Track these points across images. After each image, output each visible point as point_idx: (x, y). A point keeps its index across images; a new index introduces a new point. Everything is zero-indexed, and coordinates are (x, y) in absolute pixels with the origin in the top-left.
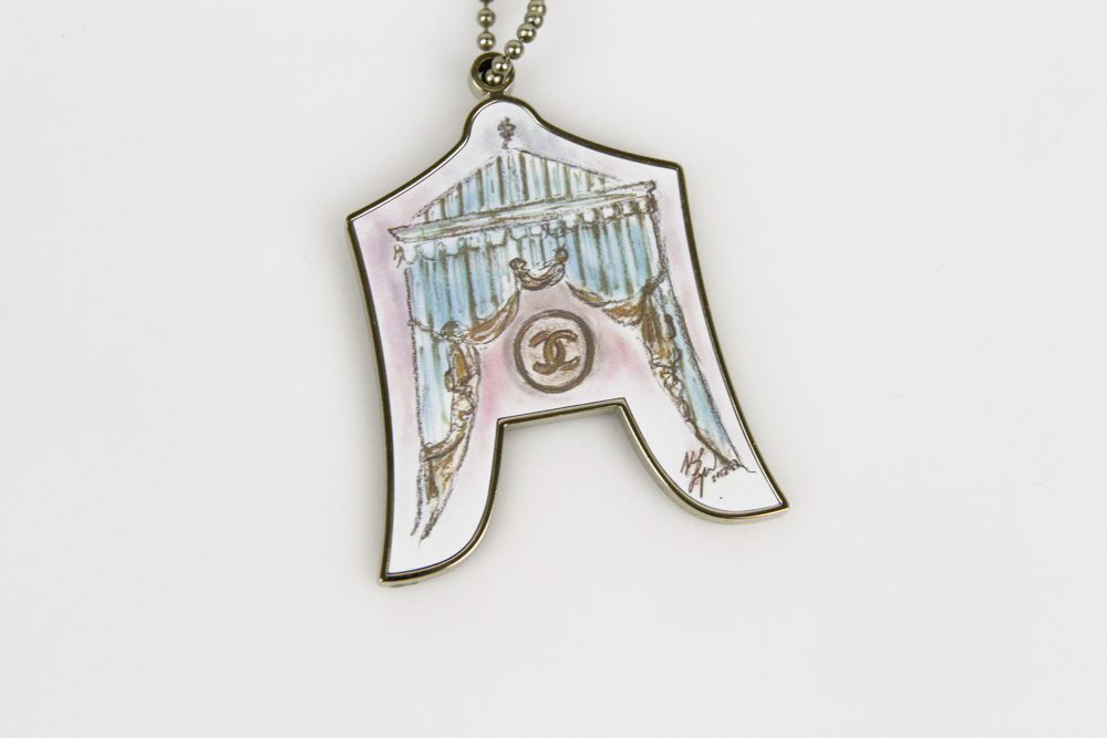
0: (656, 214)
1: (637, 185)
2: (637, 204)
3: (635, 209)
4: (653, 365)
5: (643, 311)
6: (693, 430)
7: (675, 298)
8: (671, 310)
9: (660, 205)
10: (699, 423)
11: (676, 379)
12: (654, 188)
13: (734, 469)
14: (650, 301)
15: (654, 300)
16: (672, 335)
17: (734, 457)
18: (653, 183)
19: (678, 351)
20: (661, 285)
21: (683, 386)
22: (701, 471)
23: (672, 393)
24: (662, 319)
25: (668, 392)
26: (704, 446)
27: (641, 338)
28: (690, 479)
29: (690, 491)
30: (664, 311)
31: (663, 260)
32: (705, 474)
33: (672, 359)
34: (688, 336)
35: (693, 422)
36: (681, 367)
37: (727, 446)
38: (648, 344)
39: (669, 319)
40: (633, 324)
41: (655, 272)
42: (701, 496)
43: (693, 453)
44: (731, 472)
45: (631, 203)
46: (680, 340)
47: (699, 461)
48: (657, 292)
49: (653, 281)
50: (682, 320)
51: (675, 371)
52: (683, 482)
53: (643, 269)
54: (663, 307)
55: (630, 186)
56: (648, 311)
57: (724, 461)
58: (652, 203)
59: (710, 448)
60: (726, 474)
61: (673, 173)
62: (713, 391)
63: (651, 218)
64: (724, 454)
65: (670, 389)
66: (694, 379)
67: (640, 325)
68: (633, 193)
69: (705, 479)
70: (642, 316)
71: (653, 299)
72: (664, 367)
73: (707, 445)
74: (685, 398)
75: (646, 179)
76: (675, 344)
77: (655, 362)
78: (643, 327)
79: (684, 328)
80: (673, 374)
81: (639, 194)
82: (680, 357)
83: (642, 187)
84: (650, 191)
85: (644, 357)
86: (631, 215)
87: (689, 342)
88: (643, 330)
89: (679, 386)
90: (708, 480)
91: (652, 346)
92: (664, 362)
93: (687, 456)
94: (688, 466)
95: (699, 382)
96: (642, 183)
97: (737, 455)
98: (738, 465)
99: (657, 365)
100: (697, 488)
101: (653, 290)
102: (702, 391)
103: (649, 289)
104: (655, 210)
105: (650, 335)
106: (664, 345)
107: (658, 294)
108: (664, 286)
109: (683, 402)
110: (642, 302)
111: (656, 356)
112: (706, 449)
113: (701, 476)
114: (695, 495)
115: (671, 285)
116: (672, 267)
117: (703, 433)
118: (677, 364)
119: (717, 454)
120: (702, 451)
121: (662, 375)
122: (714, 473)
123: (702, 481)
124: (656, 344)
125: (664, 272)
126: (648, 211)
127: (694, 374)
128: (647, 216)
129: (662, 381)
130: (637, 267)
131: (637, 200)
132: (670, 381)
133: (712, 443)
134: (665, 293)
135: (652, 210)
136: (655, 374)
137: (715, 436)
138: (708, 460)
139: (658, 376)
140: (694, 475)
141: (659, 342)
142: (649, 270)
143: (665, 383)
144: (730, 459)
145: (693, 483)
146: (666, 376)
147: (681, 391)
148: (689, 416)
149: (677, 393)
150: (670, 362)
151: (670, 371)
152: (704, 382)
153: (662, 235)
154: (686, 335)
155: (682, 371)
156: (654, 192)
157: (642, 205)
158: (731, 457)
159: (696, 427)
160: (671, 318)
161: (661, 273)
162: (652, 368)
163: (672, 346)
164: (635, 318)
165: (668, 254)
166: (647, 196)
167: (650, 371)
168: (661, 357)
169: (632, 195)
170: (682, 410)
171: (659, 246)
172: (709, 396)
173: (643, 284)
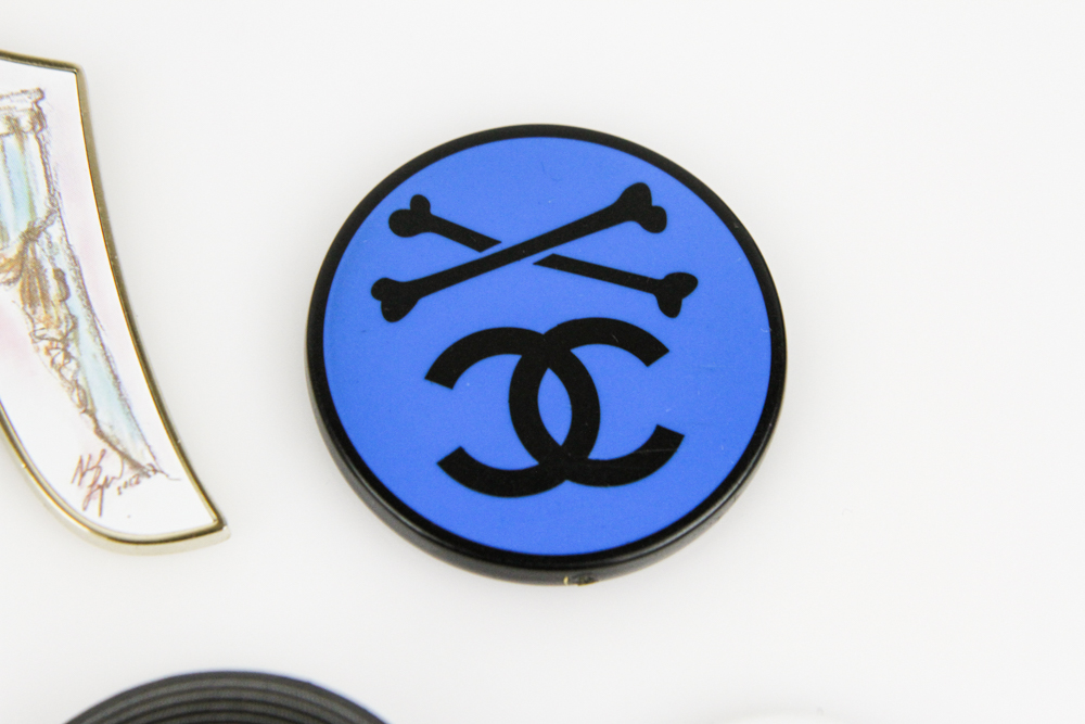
0: (44, 132)
1: (17, 94)
2: (17, 121)
3: (15, 127)
4: (36, 337)
5: (22, 265)
6: (93, 426)
7: (69, 246)
8: (63, 263)
9: (50, 121)
10: (99, 416)
11: (68, 356)
12: (43, 97)
13: (149, 476)
14: (34, 252)
15: (40, 249)
16: (65, 297)
17: (151, 460)
18: (41, 91)
19: (72, 317)
20: (49, 229)
21: (79, 365)
22: (101, 481)
23: (62, 376)
24: (50, 275)
25: (57, 375)
26: (105, 446)
27: (20, 302)
28: (85, 491)
29: (85, 509)
30: (54, 265)
31: (53, 195)
32: (106, 484)
33: (63, 329)
34: (87, 297)
35: (92, 415)
36: (76, 339)
37: (141, 445)
38: (29, 310)
39: (60, 275)
40: (9, 282)
41: (41, 212)
42: (101, 514)
43: (90, 457)
44: (144, 480)
45: (9, 119)
46: (75, 302)
47: (98, 467)
48: (43, 238)
49: (38, 224)
50: (79, 274)
51: (68, 345)
52: (74, 495)
53: (24, 208)
54: (52, 258)
55: (8, 96)
56: (30, 266)
57: (135, 465)
58: (39, 118)
59: (115, 448)
60: (138, 483)
61: (71, 77)
62: (120, 372)
63: (37, 138)
64: (135, 456)
65: (59, 370)
66: (95, 356)
67: (19, 285)
68: (12, 105)
69: (107, 491)
70: (21, 271)
71: (38, 248)
72: (53, 340)
73: (111, 444)
74: (81, 382)
75: (31, 87)
76: (68, 309)
77: (38, 334)
78: (23, 285)
79: (82, 287)
80: (65, 350)
81: (20, 106)
82: (75, 326)
83: (25, 96)
84: (36, 103)
85: (24, 327)
86: (8, 134)
87: (89, 305)
88: (23, 291)
89: (72, 365)
90: (110, 492)
91: (34, 313)
92: (53, 333)
93: (81, 461)
94: (83, 475)
95: (101, 360)
96: (24, 92)
97: (154, 457)
98: (155, 471)
99: (41, 338)
100: (94, 504)
101: (38, 235)
102: (105, 371)
103: (31, 236)
104: (43, 126)
105: (33, 297)
106: (53, 311)
107: (46, 241)
108: (55, 231)
109: (78, 386)
110: (22, 254)
111: (42, 325)
112: (110, 450)
113: (101, 487)
114: (91, 514)
115: (65, 229)
116: (66, 205)
117: (105, 429)
118: (71, 336)
119: (124, 456)
120: (104, 453)
121: (48, 351)
122: (121, 483)
123: (102, 494)
124: (40, 309)
125: (54, 211)
126: (34, 129)
127: (97, 349)
128: (32, 137)
129: (48, 360)
130: (15, 205)
131: (16, 115)
132: (60, 359)
133: (119, 442)
134: (55, 240)
135: (38, 127)
136: (38, 350)
137: (122, 432)
138: (113, 465)
139: (43, 351)
140: (92, 486)
141: (45, 307)
142: (32, 209)
143: (53, 362)
144: (144, 463)
145: (89, 497)
146: (54, 352)
147: (76, 373)
148: (87, 407)
149: (69, 376)
150: (61, 333)
151: (61, 345)
152: (108, 359)
153: (52, 161)
154: (85, 295)
155: (78, 345)
156: (41, 104)
157: (25, 123)
158: (145, 459)
159: (96, 421)
160: (64, 274)
161: (51, 213)
162: (34, 342)
163: (65, 311)
164: (11, 275)
165: (61, 187)
166: (32, 110)
167: (31, 346)
168: (48, 327)
169: (10, 108)
170: (76, 398)
171: (47, 177)
172: (116, 378)
173: (24, 228)
